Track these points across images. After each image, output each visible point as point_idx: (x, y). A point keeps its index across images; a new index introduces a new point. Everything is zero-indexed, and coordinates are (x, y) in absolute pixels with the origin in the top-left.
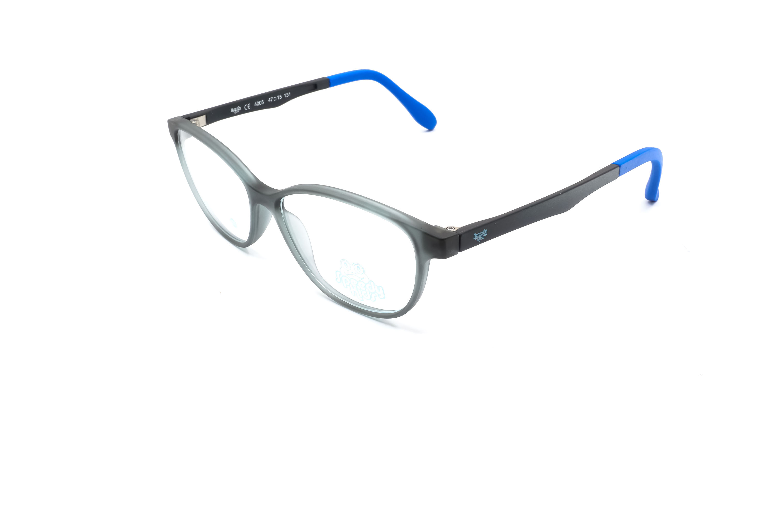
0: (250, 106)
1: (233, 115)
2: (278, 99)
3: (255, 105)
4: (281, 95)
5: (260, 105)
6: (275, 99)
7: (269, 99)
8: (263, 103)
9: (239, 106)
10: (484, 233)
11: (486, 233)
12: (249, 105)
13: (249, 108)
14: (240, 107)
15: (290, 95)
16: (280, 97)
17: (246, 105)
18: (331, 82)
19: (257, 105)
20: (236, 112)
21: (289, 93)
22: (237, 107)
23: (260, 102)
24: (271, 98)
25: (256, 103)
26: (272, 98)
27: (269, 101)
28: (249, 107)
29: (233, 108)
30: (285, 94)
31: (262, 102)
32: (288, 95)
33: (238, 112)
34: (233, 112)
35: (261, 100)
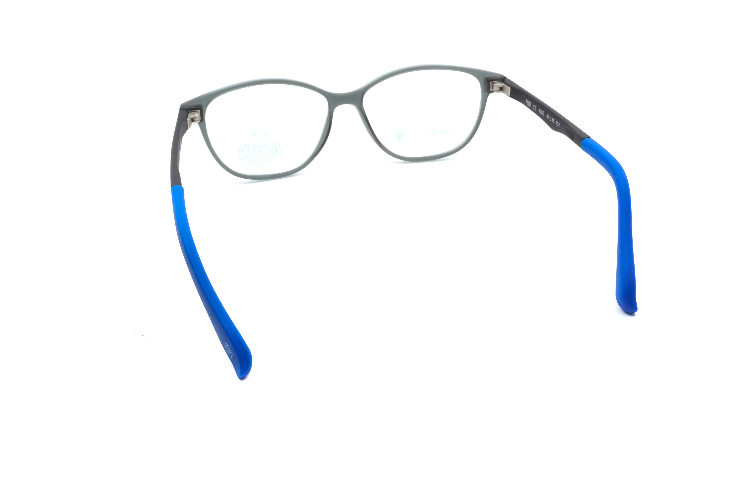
1: (526, 104)
8: (543, 114)
9: (531, 101)
12: (536, 107)
14: (531, 103)
16: (554, 121)
17: (534, 104)
22: (529, 101)
24: (549, 115)
27: (547, 117)
28: (536, 109)
32: (558, 124)
33: (529, 106)
34: (527, 103)
35: (543, 111)
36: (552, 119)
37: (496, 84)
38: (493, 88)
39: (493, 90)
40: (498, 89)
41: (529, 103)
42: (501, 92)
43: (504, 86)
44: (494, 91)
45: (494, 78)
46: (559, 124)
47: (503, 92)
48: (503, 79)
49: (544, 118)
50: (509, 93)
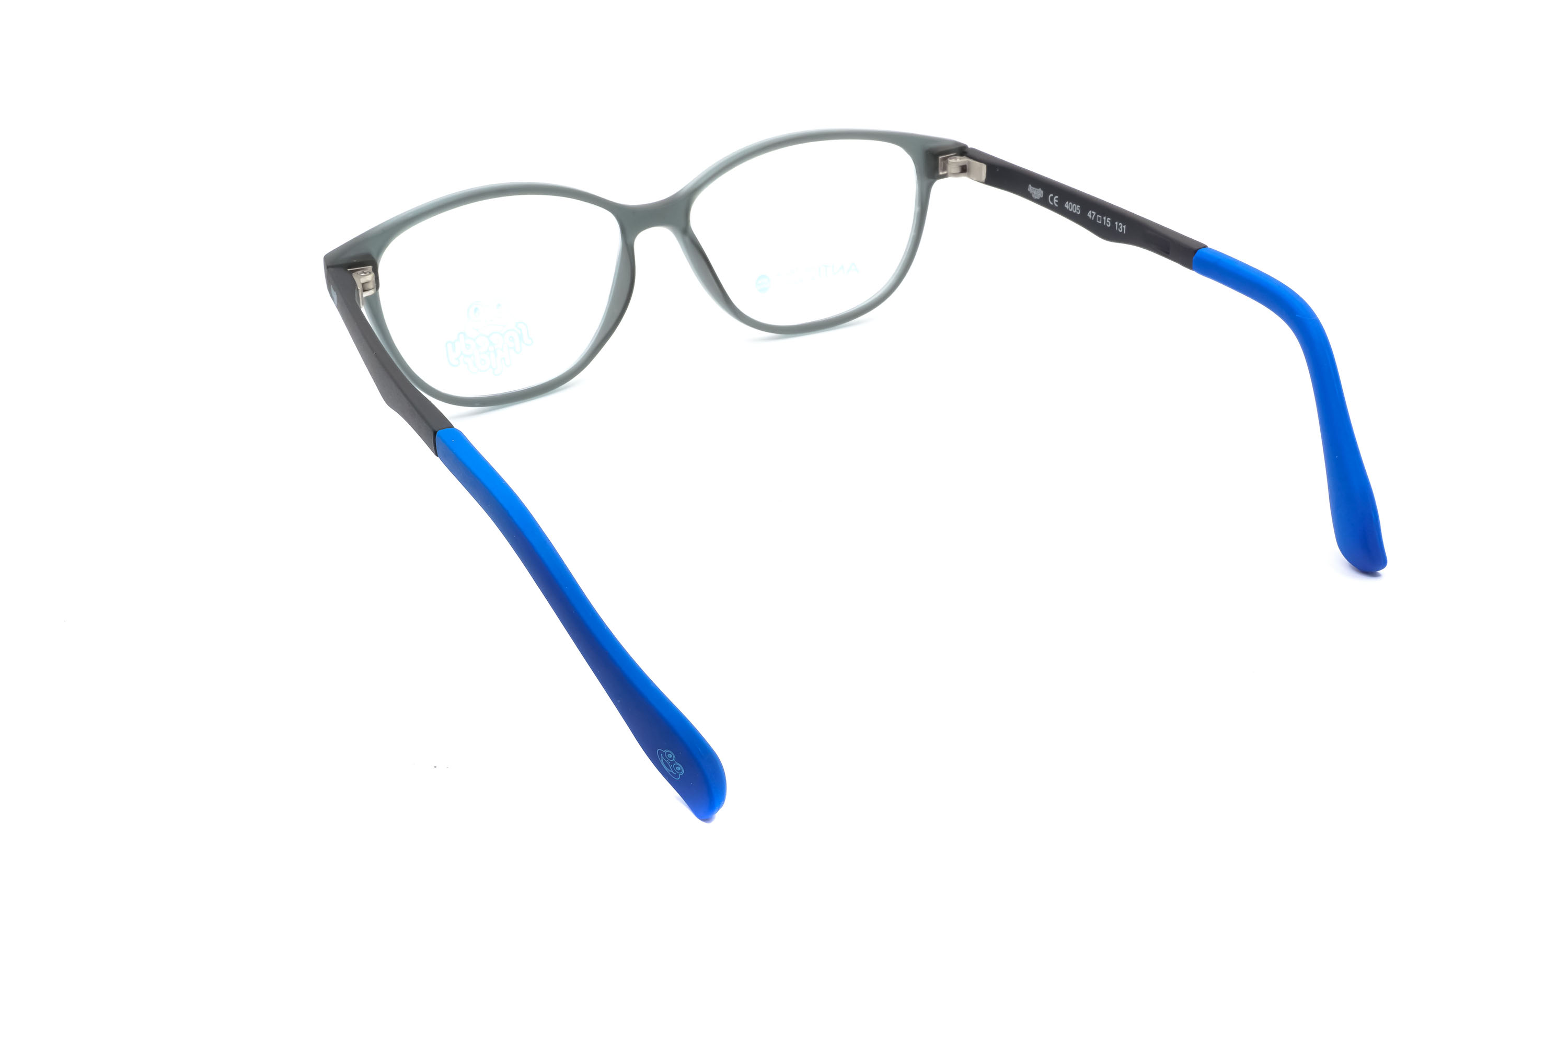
0: (1057, 201)
1: (1029, 196)
2: (1105, 223)
3: (1065, 206)
4: (1109, 219)
5: (1074, 211)
6: (1099, 218)
7: (1090, 212)
8: (1078, 211)
9: (1042, 189)
12: (1056, 199)
13: (1057, 205)
14: (1042, 192)
16: (1108, 223)
17: (1051, 195)
18: (1195, 257)
19: (1068, 209)
20: (1036, 198)
21: (1123, 225)
22: (1038, 188)
23: (1074, 207)
24: (1093, 212)
25: (1067, 202)
26: (1095, 213)
27: (1089, 215)
28: (1056, 202)
29: (1033, 186)
30: (1117, 223)
31: (1077, 209)
32: (1121, 227)
33: (1038, 198)
34: (1031, 192)
35: (1077, 204)
36: (1105, 218)
37: (953, 161)
38: (945, 169)
39: (945, 172)
40: (958, 170)
41: (1038, 193)
42: (965, 176)
43: (969, 162)
44: (949, 174)
45: (942, 150)
46: (1123, 228)
47: (969, 176)
48: (962, 150)
49: (1081, 220)
50: (984, 177)
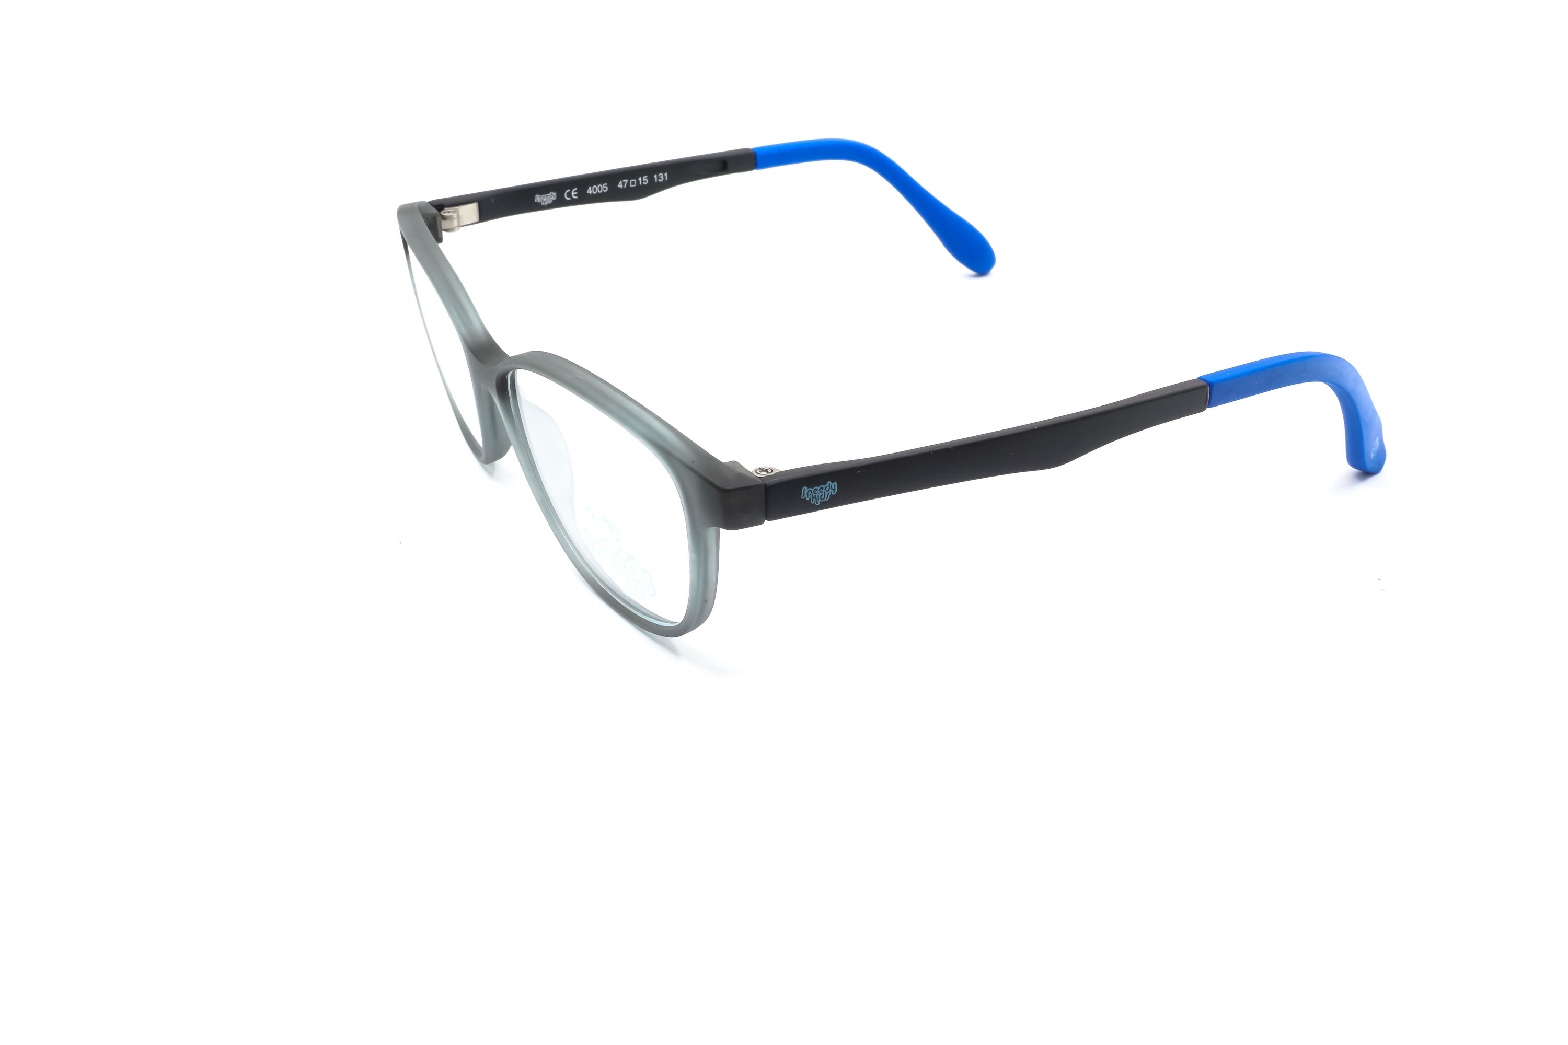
0: (576, 193)
1: (539, 207)
2: (641, 183)
3: (588, 192)
4: (647, 177)
5: (600, 192)
6: (633, 183)
7: (621, 182)
8: (605, 189)
9: (554, 192)
10: (827, 489)
11: (833, 488)
12: (575, 191)
13: (576, 197)
14: (555, 194)
15: (666, 179)
16: (645, 181)
17: (569, 190)
18: (758, 158)
19: (592, 193)
20: (546, 203)
21: (664, 174)
22: (548, 192)
23: (600, 188)
24: (624, 181)
25: (590, 188)
26: (626, 181)
27: (620, 185)
28: (575, 195)
29: (541, 194)
30: (655, 176)
31: (604, 187)
32: (662, 177)
33: (550, 202)
34: (539, 202)
35: (603, 183)
36: (640, 179)
41: (549, 198)
43: (456, 211)
46: (664, 177)
49: (614, 195)
50: (476, 217)
